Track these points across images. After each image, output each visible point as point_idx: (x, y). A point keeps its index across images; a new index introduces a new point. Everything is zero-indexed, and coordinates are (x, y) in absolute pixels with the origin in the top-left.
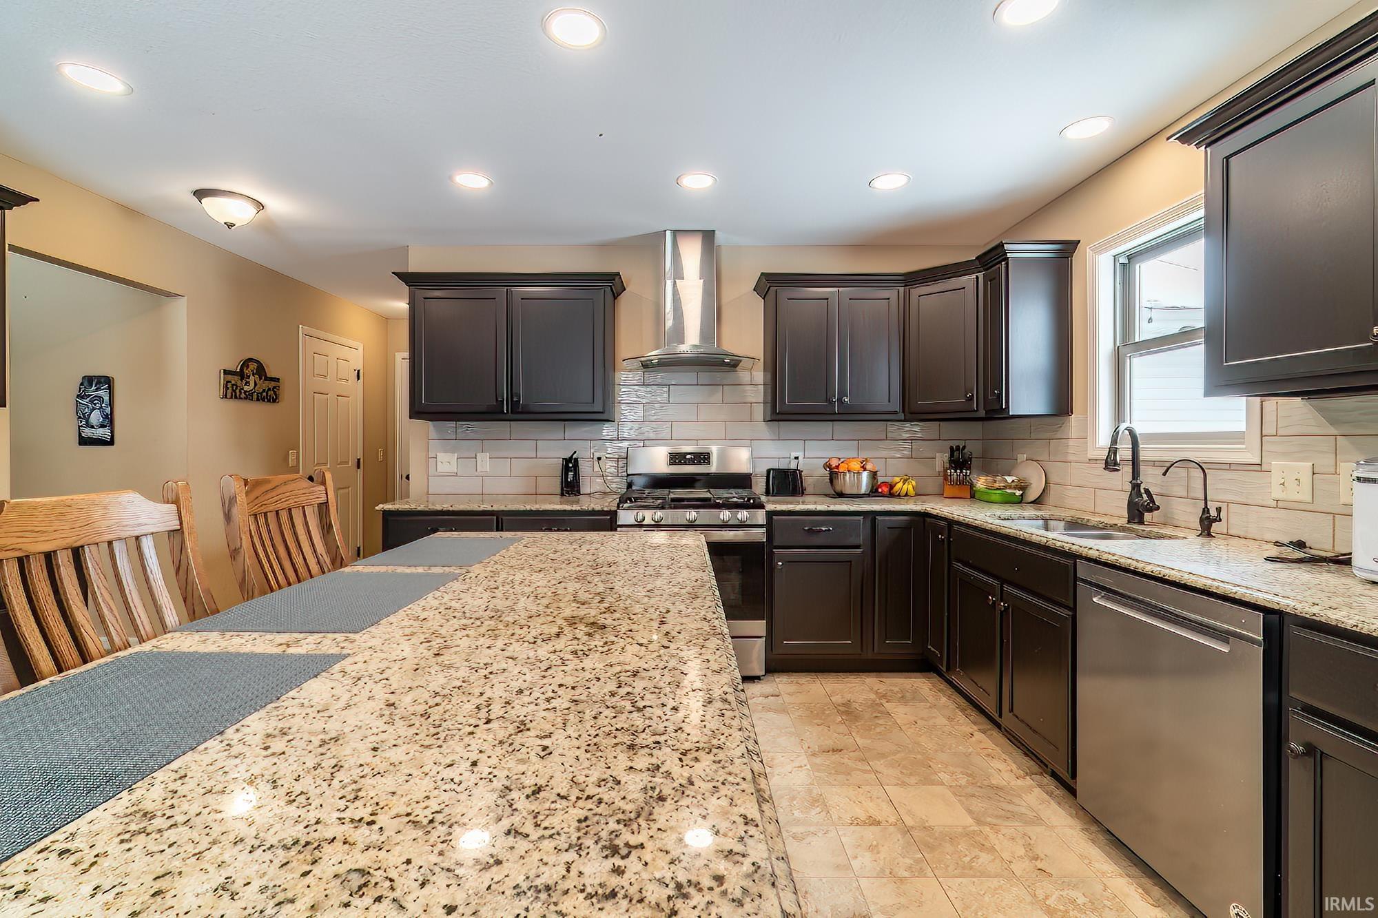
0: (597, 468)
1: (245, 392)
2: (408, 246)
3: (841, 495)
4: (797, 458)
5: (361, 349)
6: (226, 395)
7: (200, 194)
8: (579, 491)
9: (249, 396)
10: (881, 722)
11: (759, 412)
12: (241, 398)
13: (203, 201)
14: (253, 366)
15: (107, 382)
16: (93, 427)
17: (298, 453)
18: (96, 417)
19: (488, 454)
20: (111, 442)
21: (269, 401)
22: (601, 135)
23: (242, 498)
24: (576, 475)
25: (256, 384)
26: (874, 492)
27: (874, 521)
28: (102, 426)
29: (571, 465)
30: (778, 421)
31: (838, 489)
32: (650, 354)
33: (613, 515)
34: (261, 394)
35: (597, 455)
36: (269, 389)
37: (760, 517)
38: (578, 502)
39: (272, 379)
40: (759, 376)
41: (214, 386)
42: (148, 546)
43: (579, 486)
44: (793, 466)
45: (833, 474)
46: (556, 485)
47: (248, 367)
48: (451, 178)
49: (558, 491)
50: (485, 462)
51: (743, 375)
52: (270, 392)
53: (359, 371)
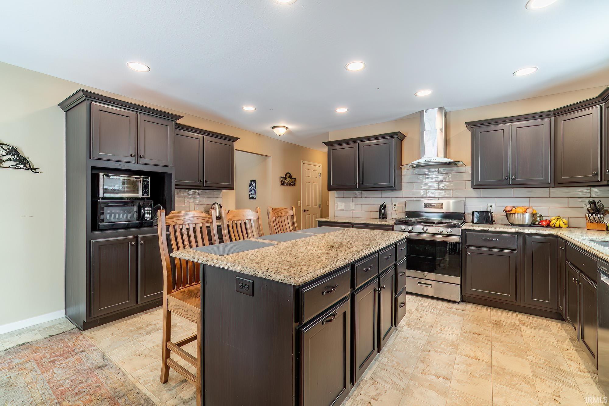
0: (394, 209)
1: (286, 183)
2: (329, 132)
3: (513, 225)
4: (491, 206)
5: (321, 166)
6: (281, 184)
7: (273, 128)
8: (386, 218)
9: (287, 184)
10: (513, 331)
11: (469, 184)
12: (285, 185)
13: (274, 129)
14: (288, 175)
15: (255, 181)
16: (252, 194)
17: (301, 202)
18: (253, 192)
19: (354, 203)
20: (256, 199)
21: (292, 186)
22: (378, 89)
23: (271, 213)
24: (385, 212)
25: (289, 180)
26: (533, 224)
27: (524, 238)
28: (254, 194)
29: (383, 207)
30: (481, 189)
31: (511, 222)
32: (412, 163)
33: (393, 226)
34: (290, 183)
35: (394, 204)
36: (293, 182)
37: (458, 231)
38: (386, 221)
39: (293, 179)
40: (469, 169)
41: (278, 182)
42: (252, 221)
43: (386, 216)
44: (489, 210)
45: (508, 214)
46: (377, 215)
47: (287, 175)
48: (335, 111)
49: (378, 217)
50: (353, 206)
51: (462, 168)
52: (293, 184)
53: (320, 174)
